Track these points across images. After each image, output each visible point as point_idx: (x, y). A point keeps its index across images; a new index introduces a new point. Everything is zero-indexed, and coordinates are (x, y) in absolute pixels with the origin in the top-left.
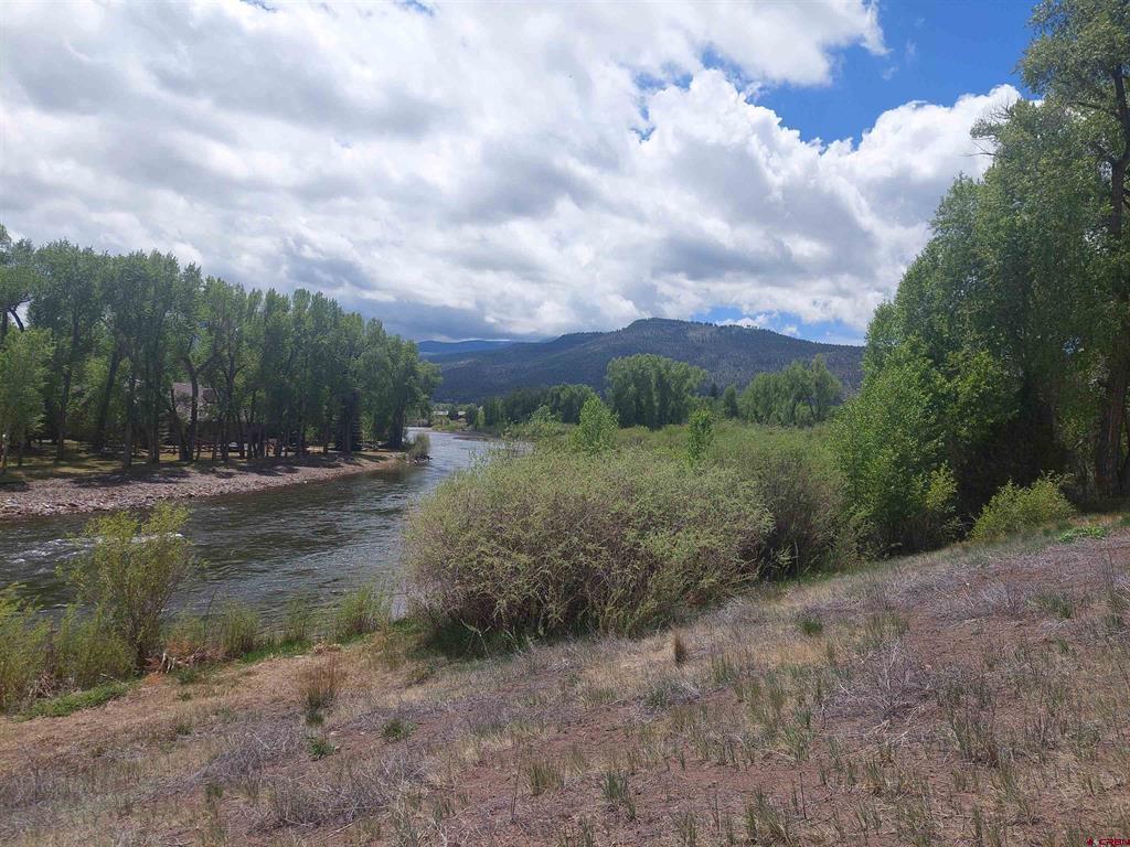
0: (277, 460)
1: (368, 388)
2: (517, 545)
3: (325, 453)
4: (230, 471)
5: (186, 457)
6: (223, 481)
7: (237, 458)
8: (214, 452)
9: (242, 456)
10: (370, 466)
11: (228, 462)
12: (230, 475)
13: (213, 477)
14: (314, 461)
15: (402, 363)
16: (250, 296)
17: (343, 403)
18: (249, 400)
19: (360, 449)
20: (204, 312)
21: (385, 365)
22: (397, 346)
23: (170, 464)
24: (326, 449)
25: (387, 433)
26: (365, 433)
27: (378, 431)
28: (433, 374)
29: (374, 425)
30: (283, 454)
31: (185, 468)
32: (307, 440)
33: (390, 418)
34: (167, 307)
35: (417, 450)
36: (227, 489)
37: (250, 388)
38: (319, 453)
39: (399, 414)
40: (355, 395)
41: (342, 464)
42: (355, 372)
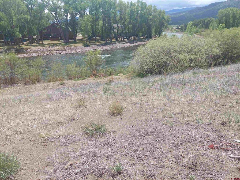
0: (134, 40)
3: (144, 38)
5: (117, 40)
6: (123, 45)
7: (126, 40)
8: (122, 39)
11: (124, 41)
13: (121, 44)
14: (141, 40)
15: (161, 16)
16: (127, 4)
17: (148, 27)
18: (128, 27)
19: (151, 37)
20: (118, 8)
21: (157, 17)
22: (160, 12)
23: (114, 42)
26: (153, 33)
28: (169, 18)
29: (155, 31)
30: (135, 39)
31: (116, 42)
32: (140, 36)
34: (111, 8)
37: (128, 25)
38: (143, 38)
39: (160, 29)
40: (150, 25)
41: (147, 41)
42: (150, 19)
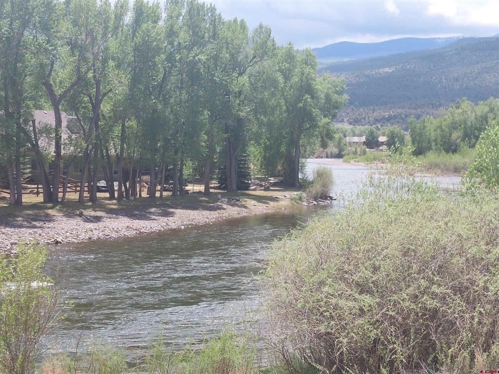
0: (152, 200)
1: (255, 112)
3: (207, 193)
4: (99, 214)
5: (51, 198)
6: (91, 225)
7: (106, 199)
8: (81, 192)
9: (112, 197)
10: (256, 208)
11: (96, 204)
12: (98, 219)
13: (79, 220)
14: (193, 202)
15: (295, 79)
16: (116, 6)
17: (226, 131)
18: (117, 130)
19: (247, 187)
20: (65, 28)
21: (275, 82)
22: (290, 56)
23: (34, 206)
24: (207, 188)
25: (279, 168)
26: (254, 167)
27: (268, 165)
28: (337, 92)
29: (264, 157)
30: (158, 194)
31: (50, 212)
32: (185, 177)
33: (283, 149)
34: (25, 24)
35: (317, 188)
36: (96, 235)
37: (119, 116)
38: (200, 192)
39: (294, 143)
40: (240, 121)
41: (225, 206)
42: (240, 93)
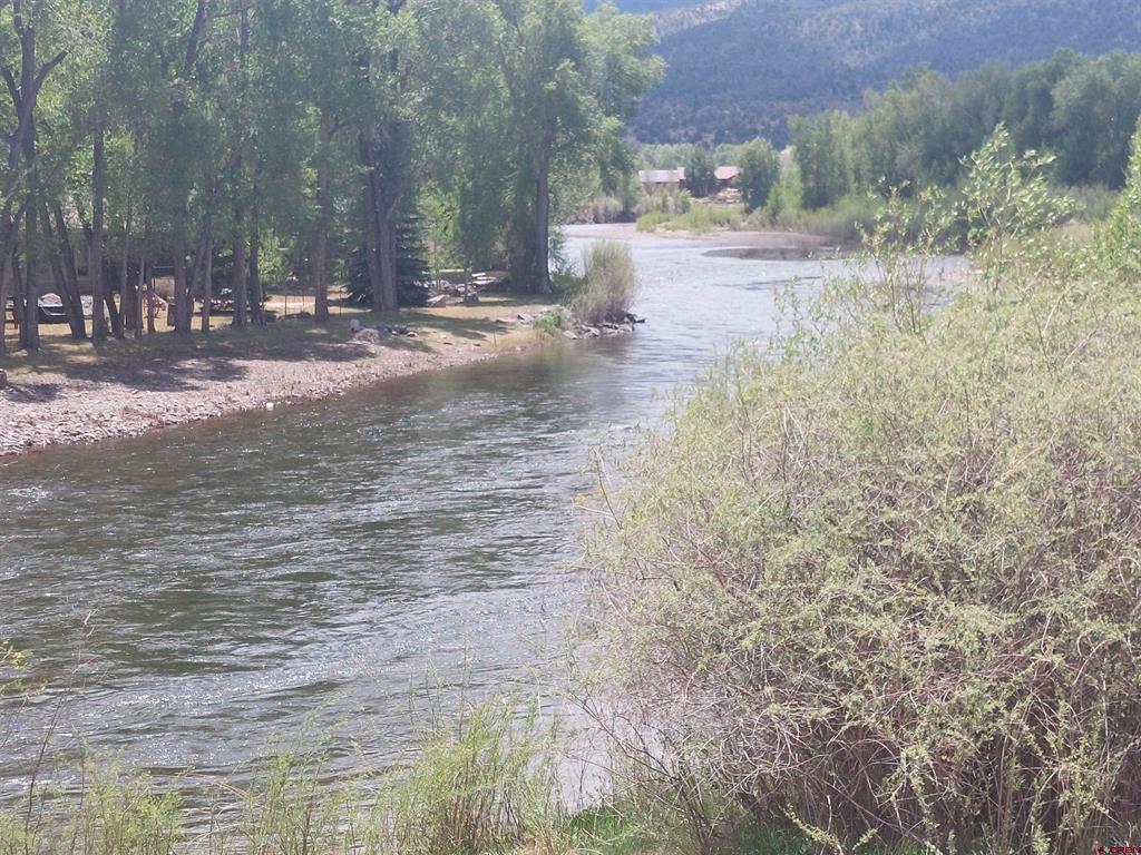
0: (181, 342)
1: (433, 103)
2: (949, 576)
3: (321, 316)
4: (48, 378)
6: (28, 410)
7: (65, 339)
9: (78, 335)
10: (456, 351)
11: (37, 352)
12: (47, 393)
14: (290, 342)
15: (531, 21)
17: (365, 158)
18: (83, 163)
19: (421, 299)
21: (481, 29)
24: (322, 303)
25: (500, 246)
26: (437, 249)
27: (472, 242)
29: (462, 222)
30: (196, 323)
32: (264, 277)
33: (508, 197)
35: (597, 295)
36: (45, 433)
37: (87, 124)
38: (303, 315)
39: (534, 184)
40: (397, 129)
41: (373, 348)
42: (394, 55)
